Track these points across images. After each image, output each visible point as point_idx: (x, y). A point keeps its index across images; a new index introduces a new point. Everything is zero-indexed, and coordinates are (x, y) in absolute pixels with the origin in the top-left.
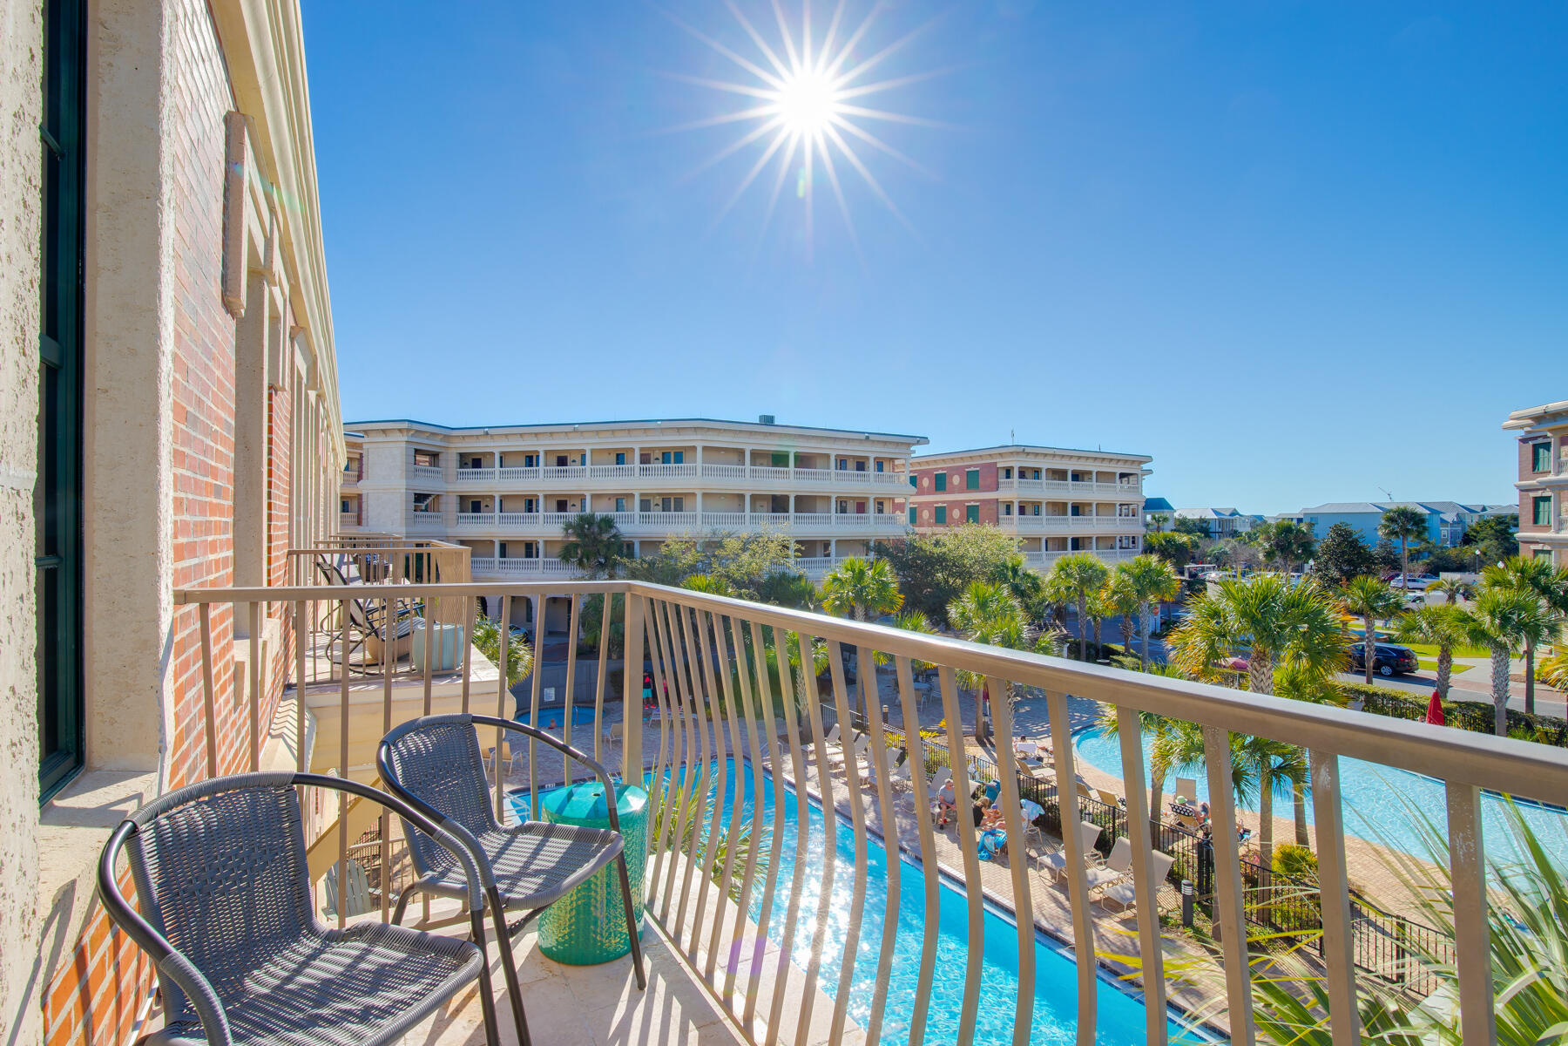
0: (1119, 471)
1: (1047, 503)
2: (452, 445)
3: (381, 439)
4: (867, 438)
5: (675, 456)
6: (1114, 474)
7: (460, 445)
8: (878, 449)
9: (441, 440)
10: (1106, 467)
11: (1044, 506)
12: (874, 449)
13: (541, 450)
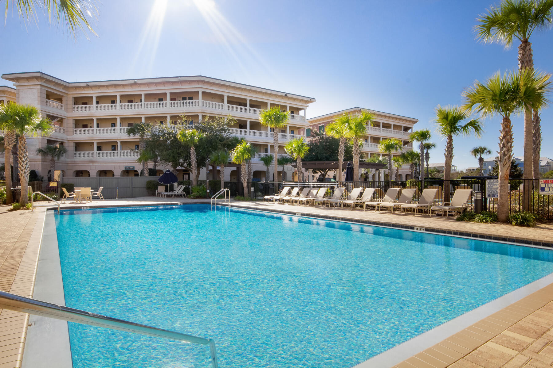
0: (403, 125)
1: (371, 137)
2: (69, 93)
3: (26, 84)
4: (286, 95)
5: (189, 97)
6: (401, 126)
7: (74, 93)
8: (291, 102)
9: (63, 88)
10: (398, 123)
11: (369, 138)
12: (289, 102)
13: (118, 95)
